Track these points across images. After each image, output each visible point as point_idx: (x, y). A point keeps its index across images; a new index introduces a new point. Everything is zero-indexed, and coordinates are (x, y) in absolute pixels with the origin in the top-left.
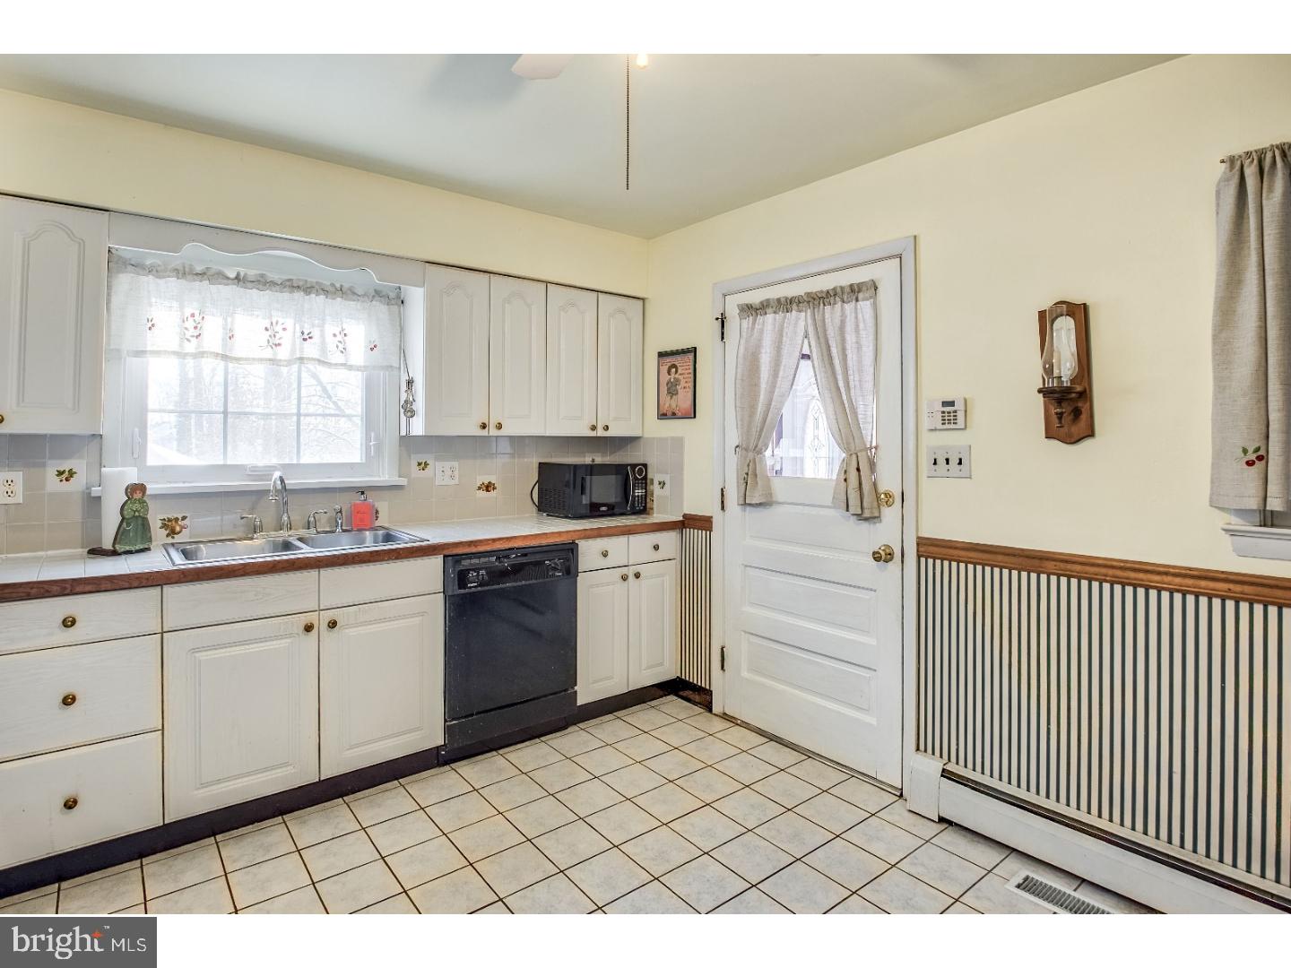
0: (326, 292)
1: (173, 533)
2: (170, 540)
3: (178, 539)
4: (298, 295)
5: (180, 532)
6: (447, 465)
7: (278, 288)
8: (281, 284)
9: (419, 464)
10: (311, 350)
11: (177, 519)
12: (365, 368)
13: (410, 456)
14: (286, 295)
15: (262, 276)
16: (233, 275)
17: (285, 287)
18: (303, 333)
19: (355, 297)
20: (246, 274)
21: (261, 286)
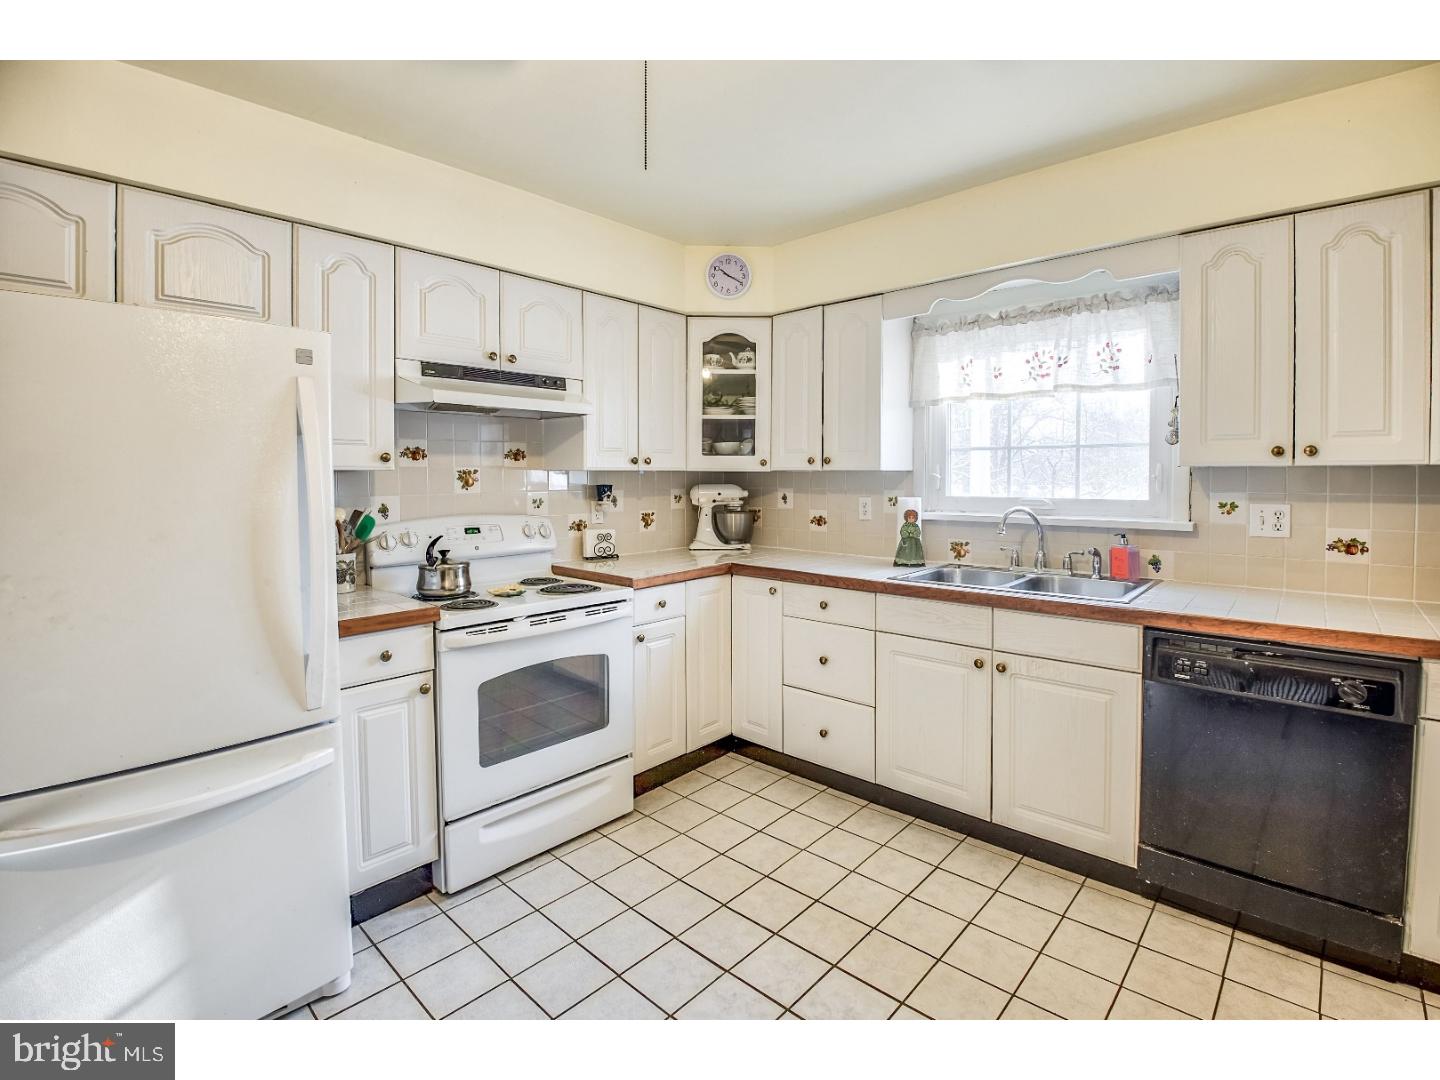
0: (1089, 307)
1: (959, 556)
2: (957, 562)
3: (963, 561)
4: (1061, 318)
5: (964, 556)
6: (1270, 509)
7: (1039, 316)
8: (1042, 311)
9: (1222, 506)
10: (1067, 375)
11: (962, 544)
12: (1146, 386)
13: (1208, 495)
14: (1049, 322)
15: (1024, 308)
16: (995, 316)
17: (1045, 313)
18: (1060, 359)
19: (1123, 303)
20: (1006, 312)
21: (1022, 319)
